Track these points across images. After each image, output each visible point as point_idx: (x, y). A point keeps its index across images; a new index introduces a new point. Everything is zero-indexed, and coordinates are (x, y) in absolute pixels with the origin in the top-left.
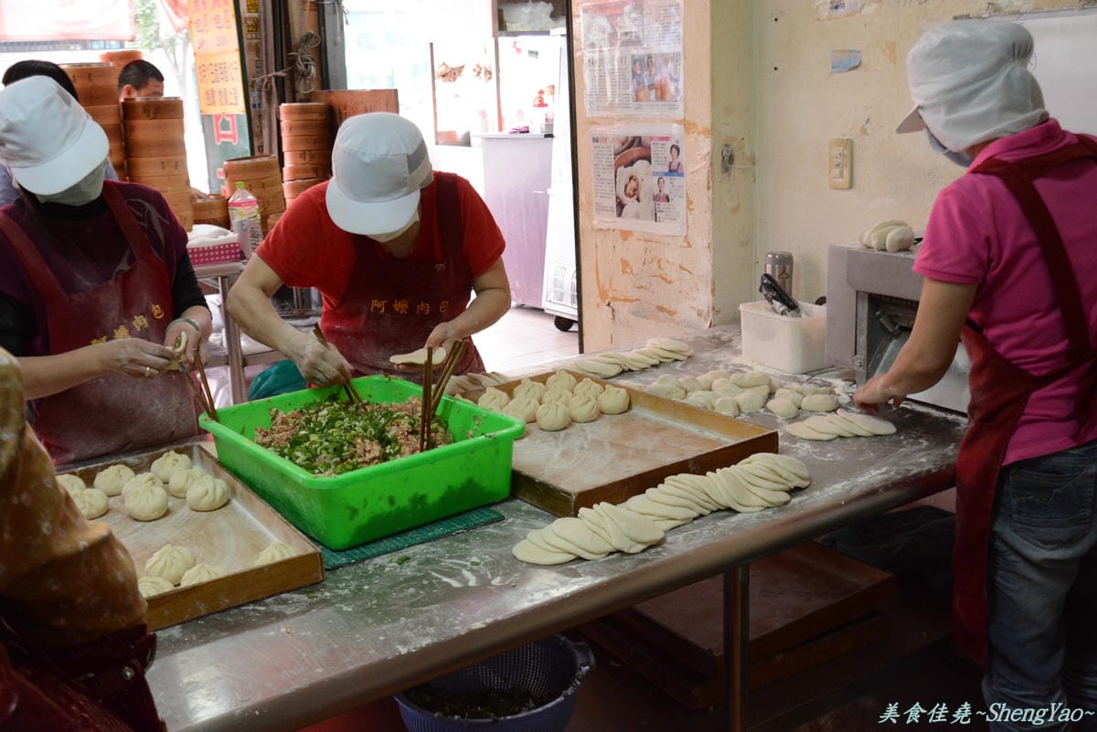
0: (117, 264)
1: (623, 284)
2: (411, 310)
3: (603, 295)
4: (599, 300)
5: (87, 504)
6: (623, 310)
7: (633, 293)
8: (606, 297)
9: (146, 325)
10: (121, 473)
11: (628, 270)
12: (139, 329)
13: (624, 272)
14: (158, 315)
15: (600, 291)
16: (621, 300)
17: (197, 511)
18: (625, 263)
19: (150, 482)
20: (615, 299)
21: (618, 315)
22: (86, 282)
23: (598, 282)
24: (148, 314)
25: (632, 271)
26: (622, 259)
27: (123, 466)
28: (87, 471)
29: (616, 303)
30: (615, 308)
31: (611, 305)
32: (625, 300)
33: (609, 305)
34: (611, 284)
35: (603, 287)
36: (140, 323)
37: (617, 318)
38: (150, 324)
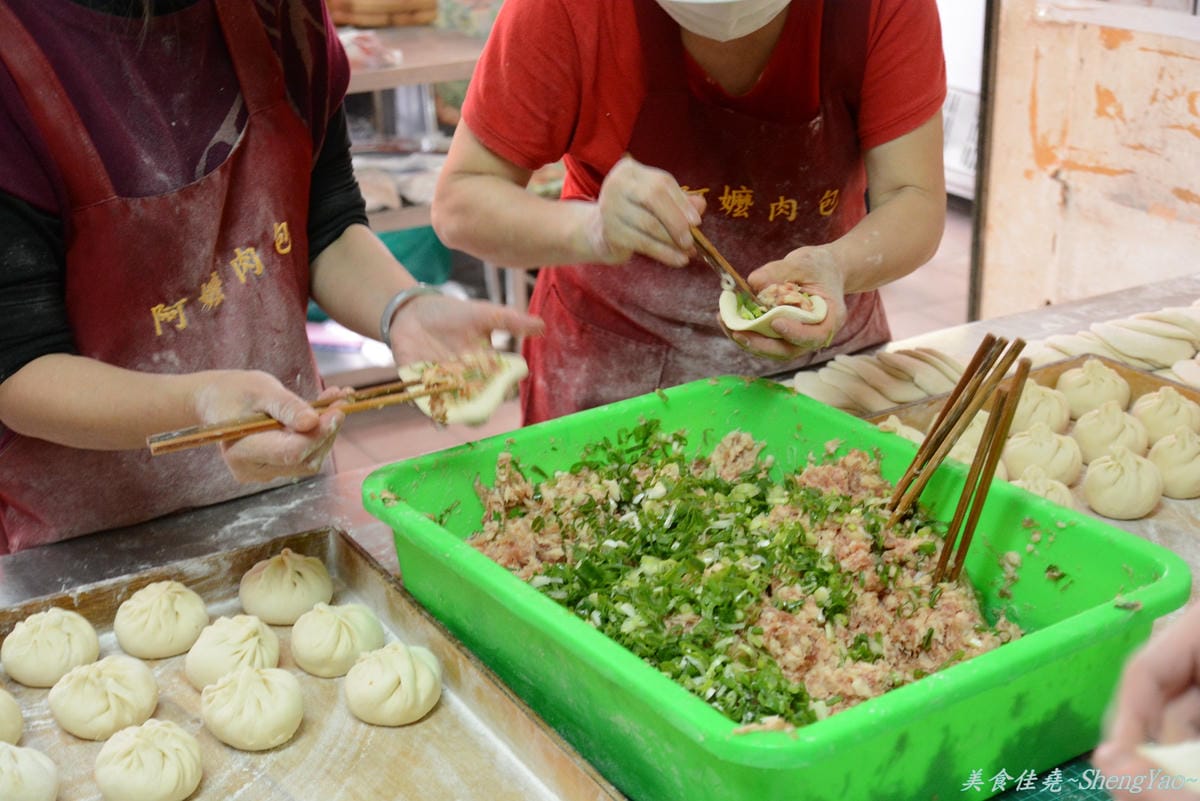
0: (216, 128)
1: (1096, 137)
2: (758, 212)
3: (1043, 155)
4: (1031, 164)
5: (113, 703)
6: (1089, 190)
7: (1115, 158)
8: (1051, 159)
9: (260, 269)
10: (177, 607)
11: (1111, 110)
12: (243, 279)
13: (1101, 112)
14: (284, 246)
15: (1035, 146)
16: (1085, 168)
17: (372, 725)
18: (1105, 97)
19: (253, 641)
20: (1071, 165)
21: (1073, 199)
22: (158, 172)
23: (1033, 128)
24: (264, 242)
25: (1120, 114)
26: (1098, 88)
27: (178, 586)
28: (97, 593)
29: (1074, 174)
30: (1071, 183)
31: (1063, 176)
32: (1099, 170)
33: (1055, 176)
34: (1064, 134)
35: (1044, 138)
36: (246, 266)
37: (1071, 203)
38: (267, 266)
